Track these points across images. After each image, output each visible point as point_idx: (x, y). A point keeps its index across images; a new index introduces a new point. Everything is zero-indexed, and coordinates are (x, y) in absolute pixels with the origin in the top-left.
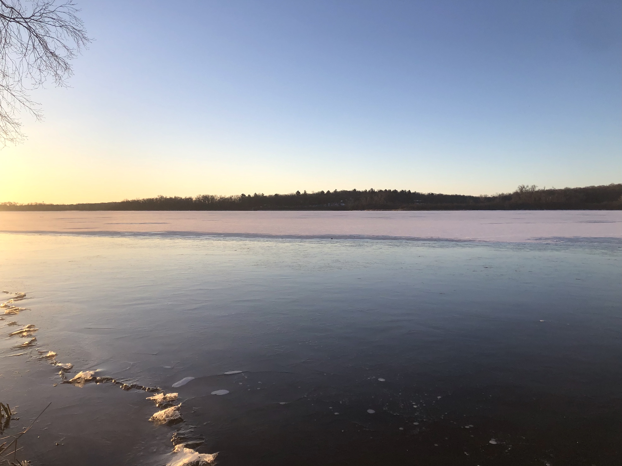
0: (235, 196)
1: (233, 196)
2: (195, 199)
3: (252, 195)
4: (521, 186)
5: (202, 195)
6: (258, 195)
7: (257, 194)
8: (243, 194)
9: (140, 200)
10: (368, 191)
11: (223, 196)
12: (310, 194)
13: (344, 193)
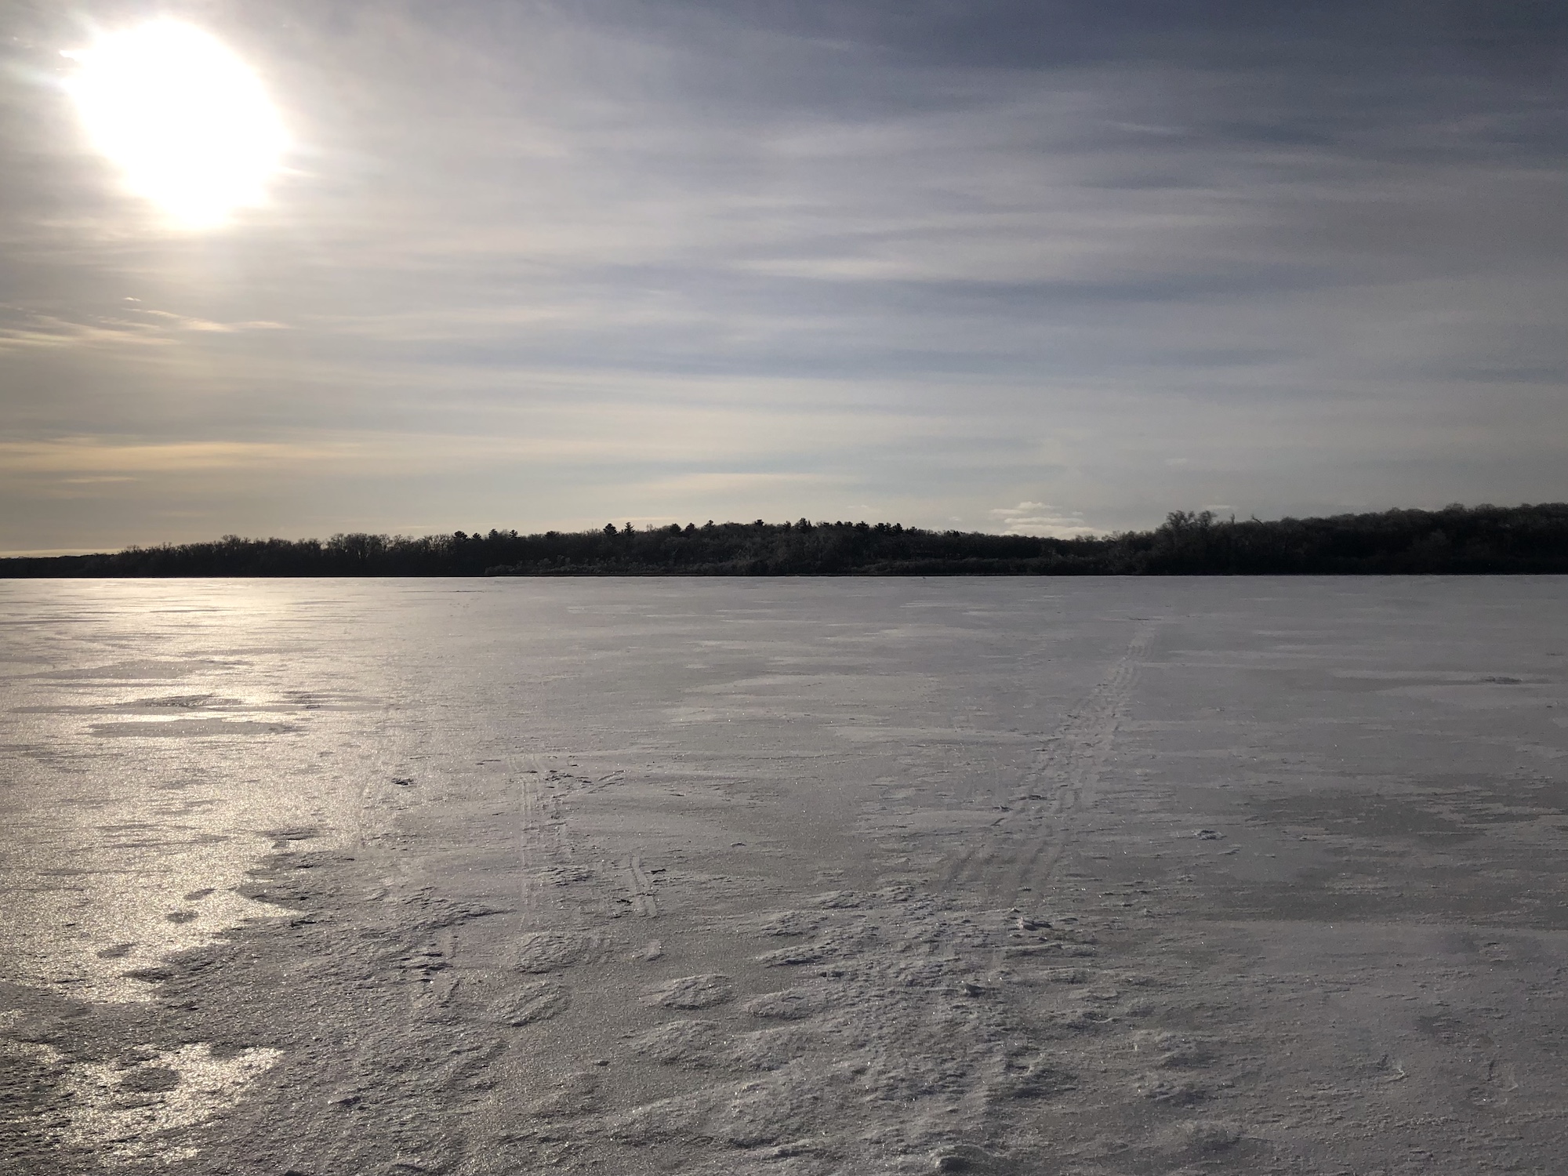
0: (437, 536)
1: (430, 538)
2: (326, 547)
3: (484, 533)
4: (1175, 513)
5: (346, 535)
6: (501, 534)
7: (499, 530)
8: (459, 532)
9: (173, 549)
10: (793, 524)
11: (404, 536)
12: (642, 533)
13: (732, 529)
